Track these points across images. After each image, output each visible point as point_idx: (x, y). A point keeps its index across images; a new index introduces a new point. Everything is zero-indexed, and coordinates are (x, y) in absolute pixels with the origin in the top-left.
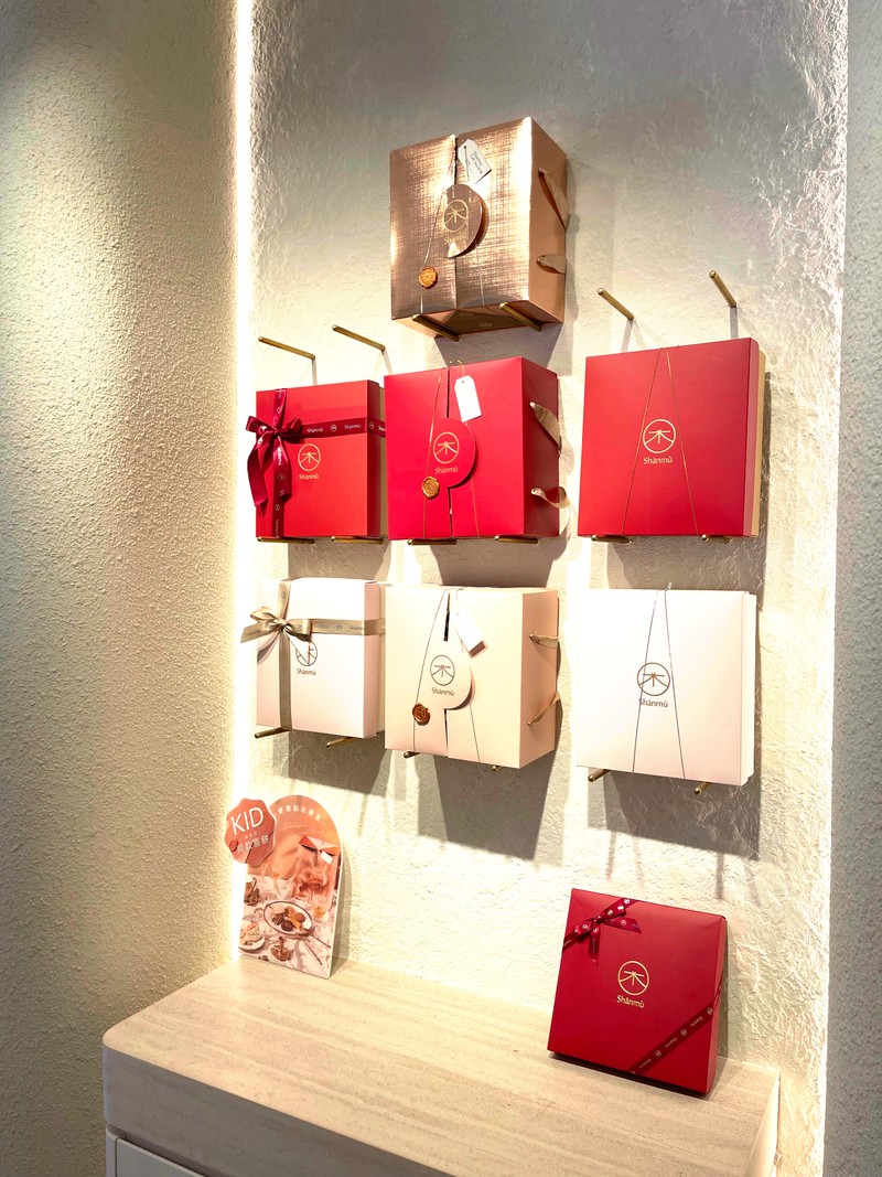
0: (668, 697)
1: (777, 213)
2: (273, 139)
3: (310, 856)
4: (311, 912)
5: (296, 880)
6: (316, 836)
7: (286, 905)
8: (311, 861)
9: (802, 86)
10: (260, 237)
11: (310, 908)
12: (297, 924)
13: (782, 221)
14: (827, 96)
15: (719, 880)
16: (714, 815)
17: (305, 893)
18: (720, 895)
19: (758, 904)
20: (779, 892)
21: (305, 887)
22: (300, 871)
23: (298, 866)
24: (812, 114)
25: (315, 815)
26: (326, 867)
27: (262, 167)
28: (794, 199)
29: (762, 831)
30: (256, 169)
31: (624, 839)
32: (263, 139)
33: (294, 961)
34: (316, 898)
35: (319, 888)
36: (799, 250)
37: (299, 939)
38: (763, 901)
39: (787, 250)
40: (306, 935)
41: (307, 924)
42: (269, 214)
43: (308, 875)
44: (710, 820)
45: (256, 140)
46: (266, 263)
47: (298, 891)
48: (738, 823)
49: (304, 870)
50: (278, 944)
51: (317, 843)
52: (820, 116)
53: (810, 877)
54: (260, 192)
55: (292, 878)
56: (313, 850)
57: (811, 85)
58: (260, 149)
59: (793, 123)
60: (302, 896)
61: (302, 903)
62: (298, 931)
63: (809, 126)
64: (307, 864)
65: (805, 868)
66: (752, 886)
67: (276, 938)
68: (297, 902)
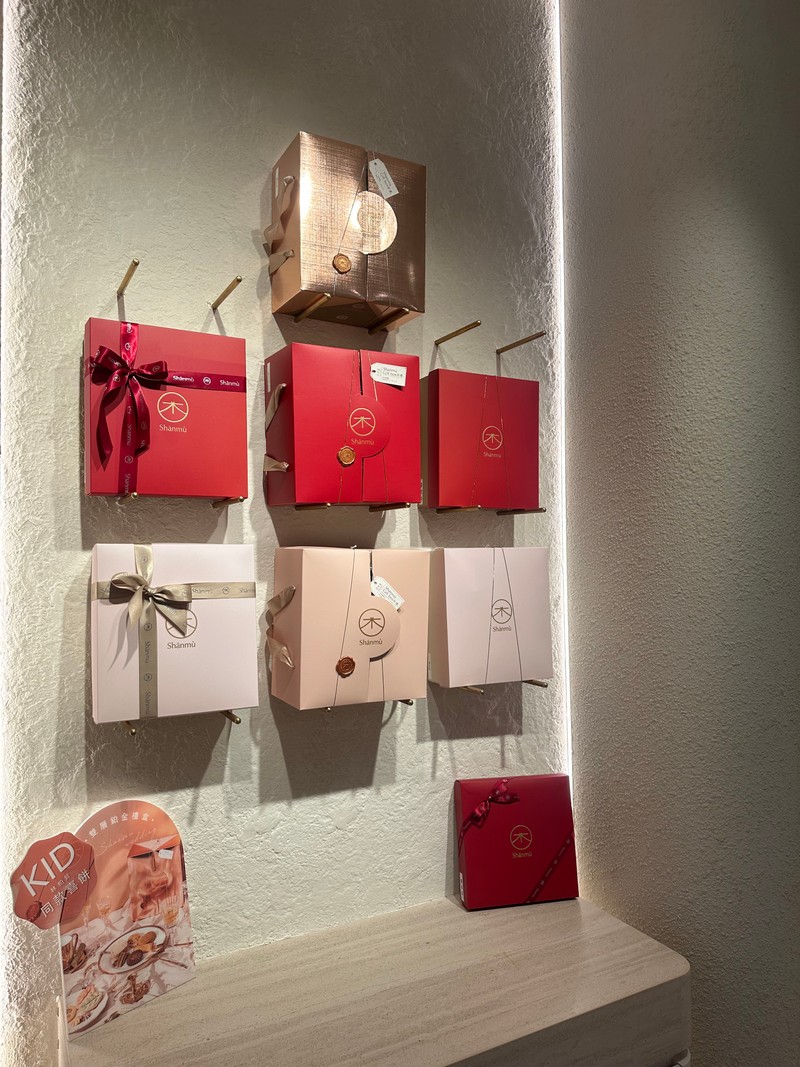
0: (511, 623)
1: (520, 300)
2: (56, 23)
3: (146, 864)
4: (162, 923)
5: (134, 901)
6: (148, 839)
7: (126, 938)
8: (148, 867)
9: (530, 224)
10: (34, 128)
11: (159, 920)
12: (149, 946)
13: (522, 304)
14: (543, 236)
15: (503, 754)
16: (496, 709)
17: (149, 907)
18: (503, 765)
19: (523, 763)
20: (534, 750)
21: (147, 900)
22: (137, 888)
23: (132, 883)
24: (535, 243)
25: (140, 817)
26: (167, 865)
27: (36, 45)
28: (528, 292)
29: (524, 711)
30: (28, 46)
31: (443, 745)
32: (40, 13)
33: (154, 989)
34: (164, 905)
35: (165, 890)
36: (530, 327)
37: (153, 962)
38: (526, 759)
39: (525, 326)
40: (162, 950)
41: (160, 939)
42: (49, 107)
43: (148, 885)
44: (494, 713)
45: (28, 11)
46: (44, 163)
47: (140, 910)
48: (511, 709)
49: (142, 884)
50: (128, 986)
51: (150, 845)
52: (539, 244)
53: (548, 734)
54: (33, 75)
55: (129, 900)
56: (148, 855)
57: (535, 225)
58: (35, 24)
59: (526, 245)
60: (145, 913)
61: (148, 920)
62: (151, 953)
63: (534, 250)
64: (144, 874)
65: (546, 729)
66: (520, 752)
67: (124, 982)
68: (141, 924)
